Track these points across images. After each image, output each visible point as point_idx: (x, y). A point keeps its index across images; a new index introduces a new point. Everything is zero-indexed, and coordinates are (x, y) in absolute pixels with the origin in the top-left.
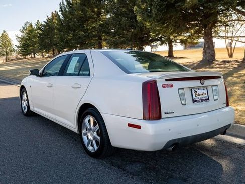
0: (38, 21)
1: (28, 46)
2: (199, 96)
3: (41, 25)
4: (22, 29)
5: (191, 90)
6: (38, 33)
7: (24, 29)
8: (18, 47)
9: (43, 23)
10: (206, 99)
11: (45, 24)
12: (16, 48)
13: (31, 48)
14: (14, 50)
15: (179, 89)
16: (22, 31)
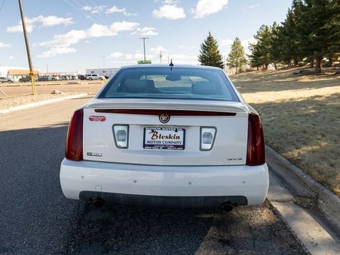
0: (275, 23)
1: (259, 56)
2: (161, 140)
3: (278, 28)
4: (256, 35)
5: (145, 129)
6: (273, 39)
7: (259, 35)
8: (250, 57)
9: (281, 25)
10: (177, 147)
11: (283, 26)
12: (247, 58)
13: (262, 57)
14: (245, 61)
15: (114, 125)
16: (256, 37)
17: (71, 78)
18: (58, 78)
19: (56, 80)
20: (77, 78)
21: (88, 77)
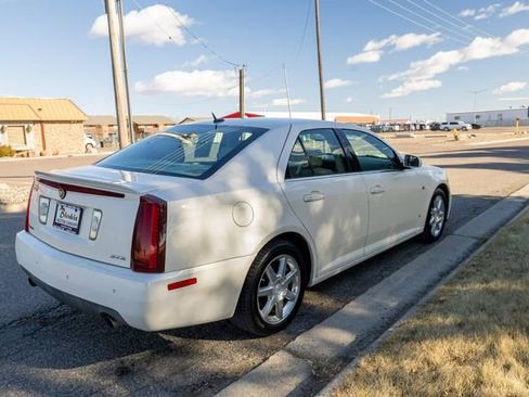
2: (66, 219)
5: (57, 205)
10: (73, 230)
15: (41, 197)
17: (418, 127)
18: (397, 128)
19: (394, 131)
20: (428, 127)
21: (442, 127)
